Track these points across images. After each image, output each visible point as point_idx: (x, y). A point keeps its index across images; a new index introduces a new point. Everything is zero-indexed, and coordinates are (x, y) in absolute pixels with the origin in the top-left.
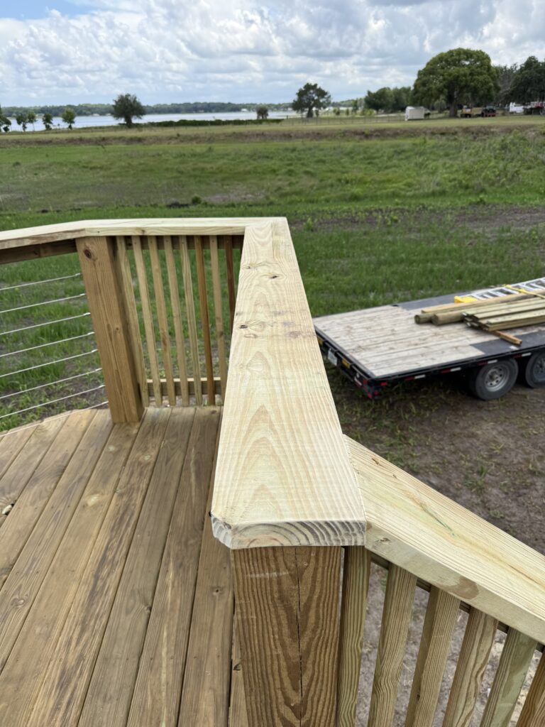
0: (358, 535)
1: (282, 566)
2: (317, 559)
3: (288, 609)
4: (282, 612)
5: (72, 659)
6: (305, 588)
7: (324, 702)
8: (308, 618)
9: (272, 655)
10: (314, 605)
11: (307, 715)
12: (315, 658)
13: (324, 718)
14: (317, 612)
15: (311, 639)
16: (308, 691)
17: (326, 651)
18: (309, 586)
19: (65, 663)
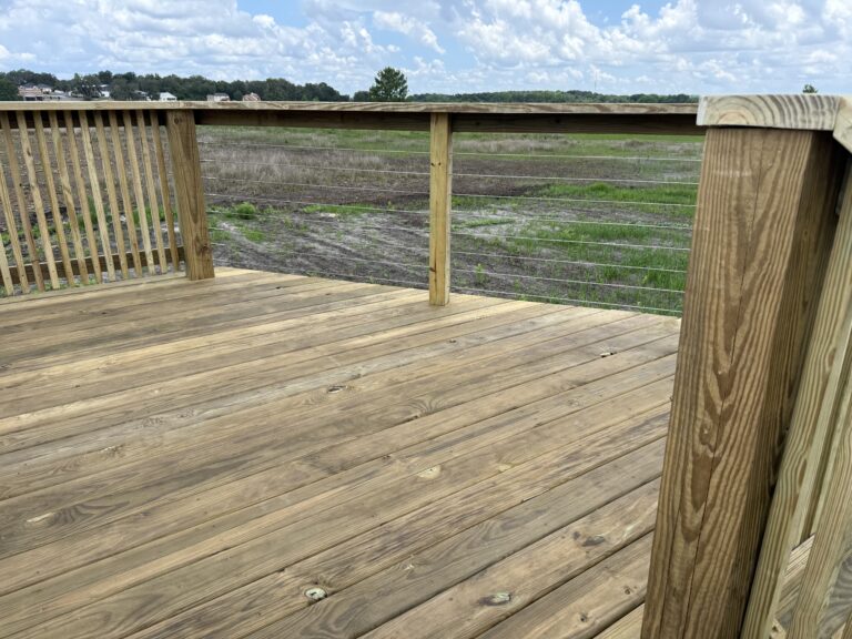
0: (828, 114)
1: (747, 166)
2: (782, 160)
3: (742, 225)
4: (735, 228)
5: (589, 450)
6: (763, 197)
7: (753, 382)
8: (758, 242)
9: (713, 289)
10: (768, 224)
11: (732, 397)
12: (755, 306)
13: (748, 408)
14: (769, 235)
15: (756, 276)
16: (740, 356)
17: (768, 298)
18: (768, 195)
19: (582, 449)
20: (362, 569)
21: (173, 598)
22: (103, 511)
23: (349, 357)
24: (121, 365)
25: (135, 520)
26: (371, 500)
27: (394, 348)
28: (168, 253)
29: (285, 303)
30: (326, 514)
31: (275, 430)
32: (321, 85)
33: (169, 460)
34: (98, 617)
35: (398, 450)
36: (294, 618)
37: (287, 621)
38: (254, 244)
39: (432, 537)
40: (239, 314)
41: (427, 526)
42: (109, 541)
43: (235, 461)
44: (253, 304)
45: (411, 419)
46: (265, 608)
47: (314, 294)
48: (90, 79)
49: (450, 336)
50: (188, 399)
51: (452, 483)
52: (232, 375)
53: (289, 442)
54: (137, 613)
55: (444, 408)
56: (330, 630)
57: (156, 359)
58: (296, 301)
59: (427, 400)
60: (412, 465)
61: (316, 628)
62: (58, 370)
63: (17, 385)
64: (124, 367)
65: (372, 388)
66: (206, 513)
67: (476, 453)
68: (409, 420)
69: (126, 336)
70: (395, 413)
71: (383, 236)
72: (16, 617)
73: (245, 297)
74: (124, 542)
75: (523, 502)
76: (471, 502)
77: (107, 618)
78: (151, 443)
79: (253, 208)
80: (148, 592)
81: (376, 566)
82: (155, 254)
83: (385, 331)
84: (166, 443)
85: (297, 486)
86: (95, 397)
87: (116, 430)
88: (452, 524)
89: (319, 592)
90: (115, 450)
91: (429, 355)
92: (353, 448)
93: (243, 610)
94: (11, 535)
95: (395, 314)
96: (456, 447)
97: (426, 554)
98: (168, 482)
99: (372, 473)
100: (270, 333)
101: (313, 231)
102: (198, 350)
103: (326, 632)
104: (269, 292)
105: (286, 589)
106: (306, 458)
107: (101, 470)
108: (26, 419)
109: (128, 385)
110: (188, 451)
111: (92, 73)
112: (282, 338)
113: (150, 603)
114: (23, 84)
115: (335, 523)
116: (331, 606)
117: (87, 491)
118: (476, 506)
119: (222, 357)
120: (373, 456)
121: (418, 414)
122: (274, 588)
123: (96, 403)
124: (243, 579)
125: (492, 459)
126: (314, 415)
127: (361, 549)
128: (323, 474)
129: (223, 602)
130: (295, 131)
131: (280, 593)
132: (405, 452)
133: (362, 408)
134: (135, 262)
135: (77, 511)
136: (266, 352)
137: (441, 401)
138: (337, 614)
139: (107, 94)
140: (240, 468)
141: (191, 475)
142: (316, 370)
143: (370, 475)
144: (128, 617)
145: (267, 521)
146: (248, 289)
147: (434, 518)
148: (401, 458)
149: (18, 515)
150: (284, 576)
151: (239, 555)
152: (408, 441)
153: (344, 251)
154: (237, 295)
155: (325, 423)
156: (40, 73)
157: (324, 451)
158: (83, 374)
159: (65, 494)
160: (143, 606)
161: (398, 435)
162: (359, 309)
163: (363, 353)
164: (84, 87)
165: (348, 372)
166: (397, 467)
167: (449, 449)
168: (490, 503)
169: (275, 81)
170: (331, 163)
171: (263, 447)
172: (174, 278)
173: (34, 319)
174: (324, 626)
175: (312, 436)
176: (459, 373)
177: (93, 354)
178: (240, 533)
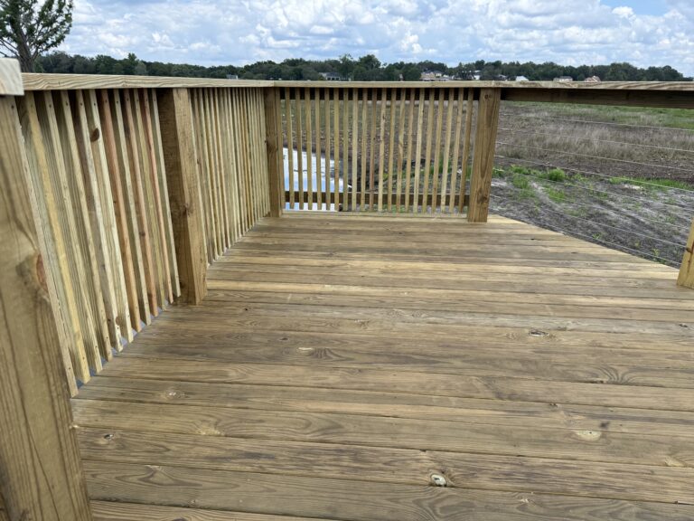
20: (484, 481)
21: (346, 432)
22: (338, 358)
23: (566, 310)
24: (393, 270)
25: (352, 372)
26: (522, 433)
27: (614, 314)
28: (457, 198)
29: (531, 252)
30: (478, 427)
31: (472, 348)
32: (665, 68)
33: (391, 341)
34: (304, 421)
35: (567, 403)
36: (414, 488)
37: (409, 487)
38: (553, 203)
39: (559, 487)
40: (490, 253)
41: (559, 476)
42: (333, 378)
43: (432, 359)
44: (505, 248)
45: (596, 382)
46: (398, 470)
47: (562, 251)
48: (469, 66)
49: (684, 320)
50: (423, 305)
51: (605, 452)
52: (461, 297)
53: (478, 361)
54: (324, 430)
55: (637, 385)
56: (434, 511)
57: (416, 271)
58: (542, 253)
59: (622, 371)
60: (574, 421)
61: (425, 504)
62: (357, 263)
63: (333, 266)
64: (394, 272)
65: (572, 343)
66: (395, 386)
67: (648, 437)
68: (592, 382)
69: (406, 251)
70: (583, 372)
71: (685, 213)
72: (267, 401)
73: (502, 241)
74: (339, 383)
75: (676, 503)
76: (617, 477)
77: (308, 425)
78: (385, 326)
79: (563, 173)
80: (336, 421)
81: (496, 485)
82: (448, 197)
83: (612, 297)
84: (394, 329)
85: (467, 396)
86: (369, 286)
87: (370, 311)
88: (585, 486)
89: (442, 480)
90: (363, 323)
91: (647, 331)
92: (527, 386)
93: (385, 464)
94: (288, 353)
95: (632, 284)
96: (629, 423)
97: (546, 498)
98: (382, 356)
99: (533, 412)
100: (506, 273)
101: (612, 200)
102: (447, 273)
103: (431, 511)
104: (523, 242)
105: (420, 465)
106: (483, 378)
107: (350, 332)
108: (328, 288)
109: (392, 284)
110: (405, 340)
111: (471, 62)
112: (514, 280)
113: (333, 428)
114: (425, 71)
115: (481, 436)
116: (445, 495)
117: (337, 343)
118: (619, 483)
119: (460, 282)
120: (540, 398)
121: (605, 380)
122: (411, 460)
123: (367, 290)
124: (396, 443)
125: (664, 450)
126: (507, 348)
127: (492, 466)
128: (490, 396)
129: (375, 451)
130: (625, 110)
131: (415, 465)
132: (571, 407)
133: (553, 356)
134: (432, 201)
135: (325, 353)
136: (495, 287)
137: (637, 377)
138: (445, 503)
139: (477, 77)
140: (433, 365)
141: (399, 357)
142: (529, 312)
143: (530, 413)
144: (319, 431)
145: (432, 410)
146: (508, 235)
147: (570, 473)
148: (566, 411)
149: (296, 343)
150: (424, 455)
151: (401, 425)
152: (582, 399)
153: (637, 221)
154: (497, 239)
155: (513, 357)
156: (437, 62)
157: (501, 378)
158: (369, 270)
159: (324, 340)
160: (329, 428)
161: (573, 391)
162: (597, 272)
163: (580, 312)
164: (463, 72)
165: (557, 323)
166: (560, 417)
167: (620, 422)
168: (636, 488)
169: (619, 65)
170: (651, 140)
171: (456, 357)
172: (456, 217)
173: (360, 228)
174: (432, 506)
175: (498, 363)
176: (673, 358)
177: (382, 259)
178: (409, 410)
